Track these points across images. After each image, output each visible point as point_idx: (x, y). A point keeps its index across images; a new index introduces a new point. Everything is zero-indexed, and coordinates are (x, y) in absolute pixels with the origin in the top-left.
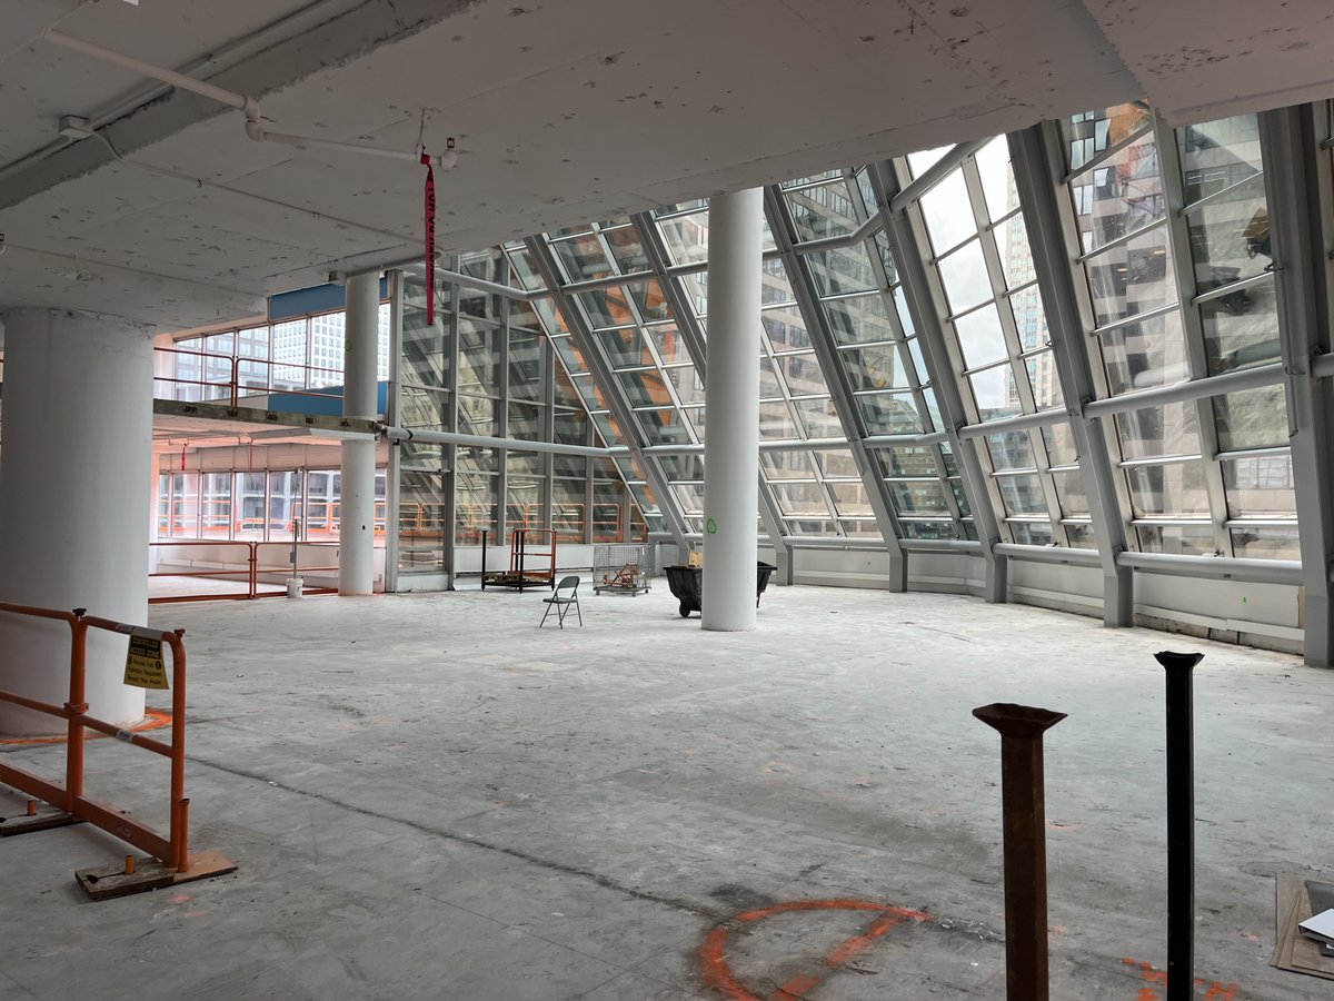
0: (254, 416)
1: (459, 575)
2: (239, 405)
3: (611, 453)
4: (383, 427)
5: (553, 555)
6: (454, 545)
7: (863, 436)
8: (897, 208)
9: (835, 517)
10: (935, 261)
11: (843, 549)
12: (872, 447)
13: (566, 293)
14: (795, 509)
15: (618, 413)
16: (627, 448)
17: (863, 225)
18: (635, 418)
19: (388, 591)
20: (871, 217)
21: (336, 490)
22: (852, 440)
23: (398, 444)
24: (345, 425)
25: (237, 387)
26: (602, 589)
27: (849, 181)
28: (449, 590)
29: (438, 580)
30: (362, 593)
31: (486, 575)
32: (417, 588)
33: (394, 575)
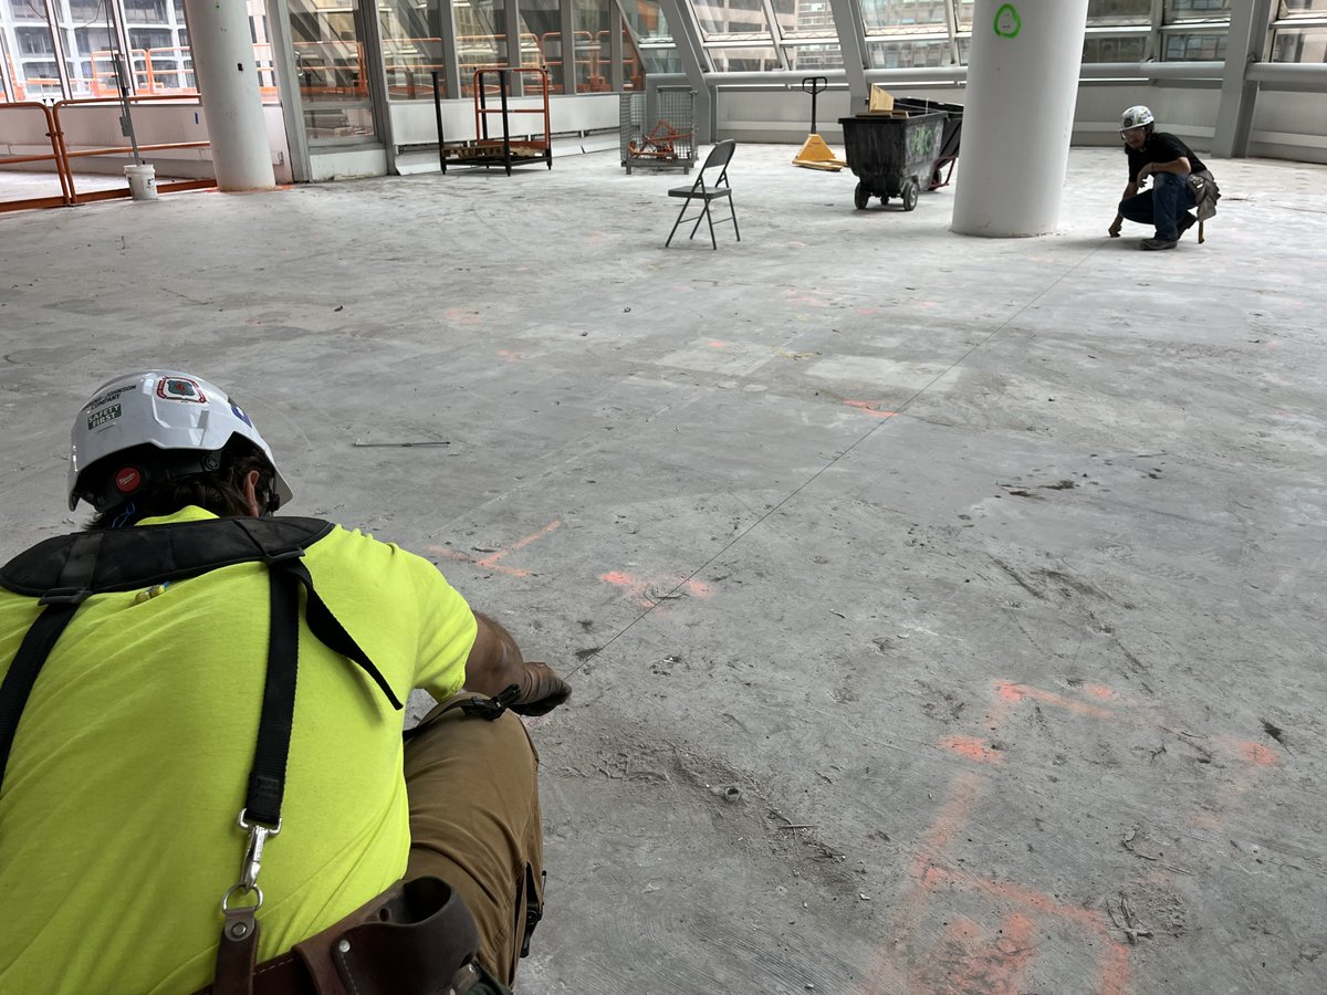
1: (404, 149)
5: (546, 111)
19: (297, 180)
26: (631, 163)
28: (389, 174)
29: (371, 159)
30: (260, 185)
31: (446, 147)
32: (343, 173)
33: (302, 151)
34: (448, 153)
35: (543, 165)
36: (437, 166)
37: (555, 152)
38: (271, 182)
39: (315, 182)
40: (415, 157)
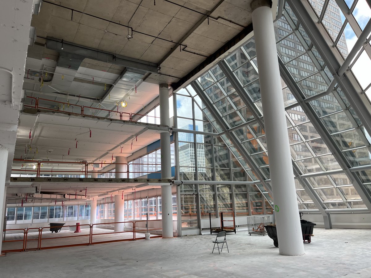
0: (130, 181)
1: (203, 229)
2: (129, 178)
3: (254, 183)
4: (173, 180)
5: (234, 221)
6: (201, 219)
7: (349, 167)
8: (341, 74)
9: (345, 201)
10: (363, 92)
11: (351, 213)
12: (354, 171)
13: (230, 131)
14: (328, 198)
15: (254, 169)
16: (259, 181)
17: (329, 86)
18: (260, 170)
19: (179, 236)
20: (332, 81)
21: (160, 203)
22: (344, 169)
23: (179, 186)
24: (160, 181)
25: (129, 172)
26: (252, 233)
27: (321, 72)
28: (200, 234)
29: (196, 231)
30: (169, 237)
31: (212, 229)
32: (189, 234)
33: (180, 230)
34: (212, 230)
35: (234, 233)
36: (210, 233)
37: (236, 230)
38: (172, 236)
39: (182, 236)
40: (206, 231)
